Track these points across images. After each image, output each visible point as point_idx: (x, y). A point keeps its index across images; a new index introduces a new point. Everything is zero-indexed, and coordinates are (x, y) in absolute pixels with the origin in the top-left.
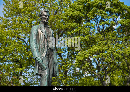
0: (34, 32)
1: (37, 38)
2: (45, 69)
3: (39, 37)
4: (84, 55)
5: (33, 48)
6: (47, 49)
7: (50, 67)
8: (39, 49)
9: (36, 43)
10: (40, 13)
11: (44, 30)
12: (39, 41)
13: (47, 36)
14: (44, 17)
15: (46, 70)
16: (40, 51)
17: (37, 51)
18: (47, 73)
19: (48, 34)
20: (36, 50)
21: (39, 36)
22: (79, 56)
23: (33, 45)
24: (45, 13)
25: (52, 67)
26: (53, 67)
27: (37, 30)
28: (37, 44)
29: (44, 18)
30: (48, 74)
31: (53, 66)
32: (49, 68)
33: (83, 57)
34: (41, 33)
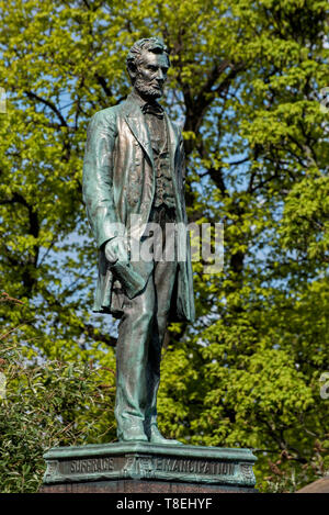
0: (101, 135)
1: (111, 159)
2: (141, 293)
3: (119, 156)
4: (319, 193)
5: (93, 203)
6: (153, 207)
7: (161, 282)
8: (120, 208)
9: (108, 179)
10: (132, 56)
11: (143, 127)
12: (120, 170)
13: (156, 152)
14: (147, 72)
15: (143, 296)
16: (123, 213)
17: (108, 214)
18: (148, 307)
19: (159, 143)
20: (106, 210)
21: (123, 154)
22: (298, 196)
23: (96, 191)
24: (152, 58)
25: (169, 281)
26: (172, 284)
27: (115, 126)
28: (111, 185)
29: (146, 78)
30: (151, 314)
31: (173, 277)
32: (155, 286)
33: (315, 203)
34: (131, 138)
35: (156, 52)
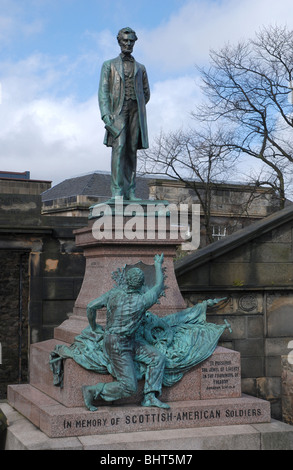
0: (104, 72)
5: (100, 100)
6: (125, 100)
7: (133, 132)
9: (106, 90)
11: (121, 67)
12: (112, 86)
14: (124, 42)
16: (112, 104)
17: (105, 105)
19: (130, 73)
21: (112, 79)
24: (126, 36)
25: (136, 131)
26: (138, 133)
27: (110, 67)
28: (109, 92)
29: (124, 45)
31: (138, 129)
34: (116, 72)
35: (127, 33)
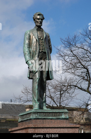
0: (26, 36)
6: (39, 52)
10: (33, 17)
12: (31, 44)
15: (37, 73)
16: (32, 54)
17: (28, 55)
19: (41, 37)
21: (31, 40)
23: (25, 50)
24: (38, 17)
27: (30, 34)
28: (29, 48)
29: (37, 22)
30: (39, 78)
35: (39, 15)
